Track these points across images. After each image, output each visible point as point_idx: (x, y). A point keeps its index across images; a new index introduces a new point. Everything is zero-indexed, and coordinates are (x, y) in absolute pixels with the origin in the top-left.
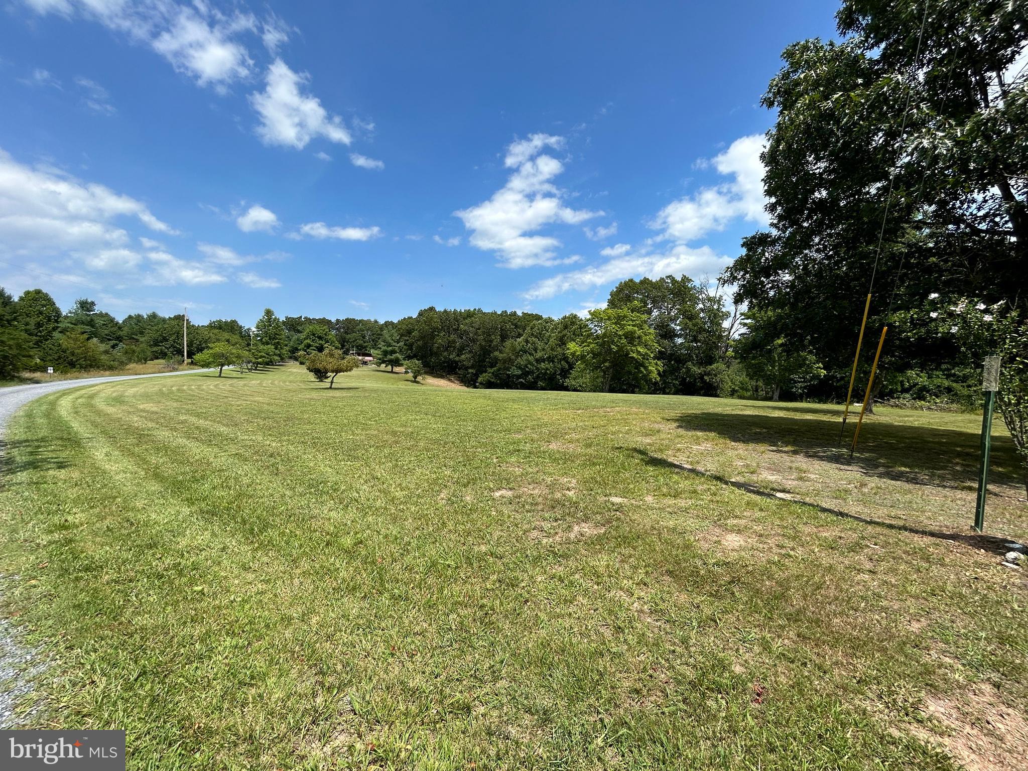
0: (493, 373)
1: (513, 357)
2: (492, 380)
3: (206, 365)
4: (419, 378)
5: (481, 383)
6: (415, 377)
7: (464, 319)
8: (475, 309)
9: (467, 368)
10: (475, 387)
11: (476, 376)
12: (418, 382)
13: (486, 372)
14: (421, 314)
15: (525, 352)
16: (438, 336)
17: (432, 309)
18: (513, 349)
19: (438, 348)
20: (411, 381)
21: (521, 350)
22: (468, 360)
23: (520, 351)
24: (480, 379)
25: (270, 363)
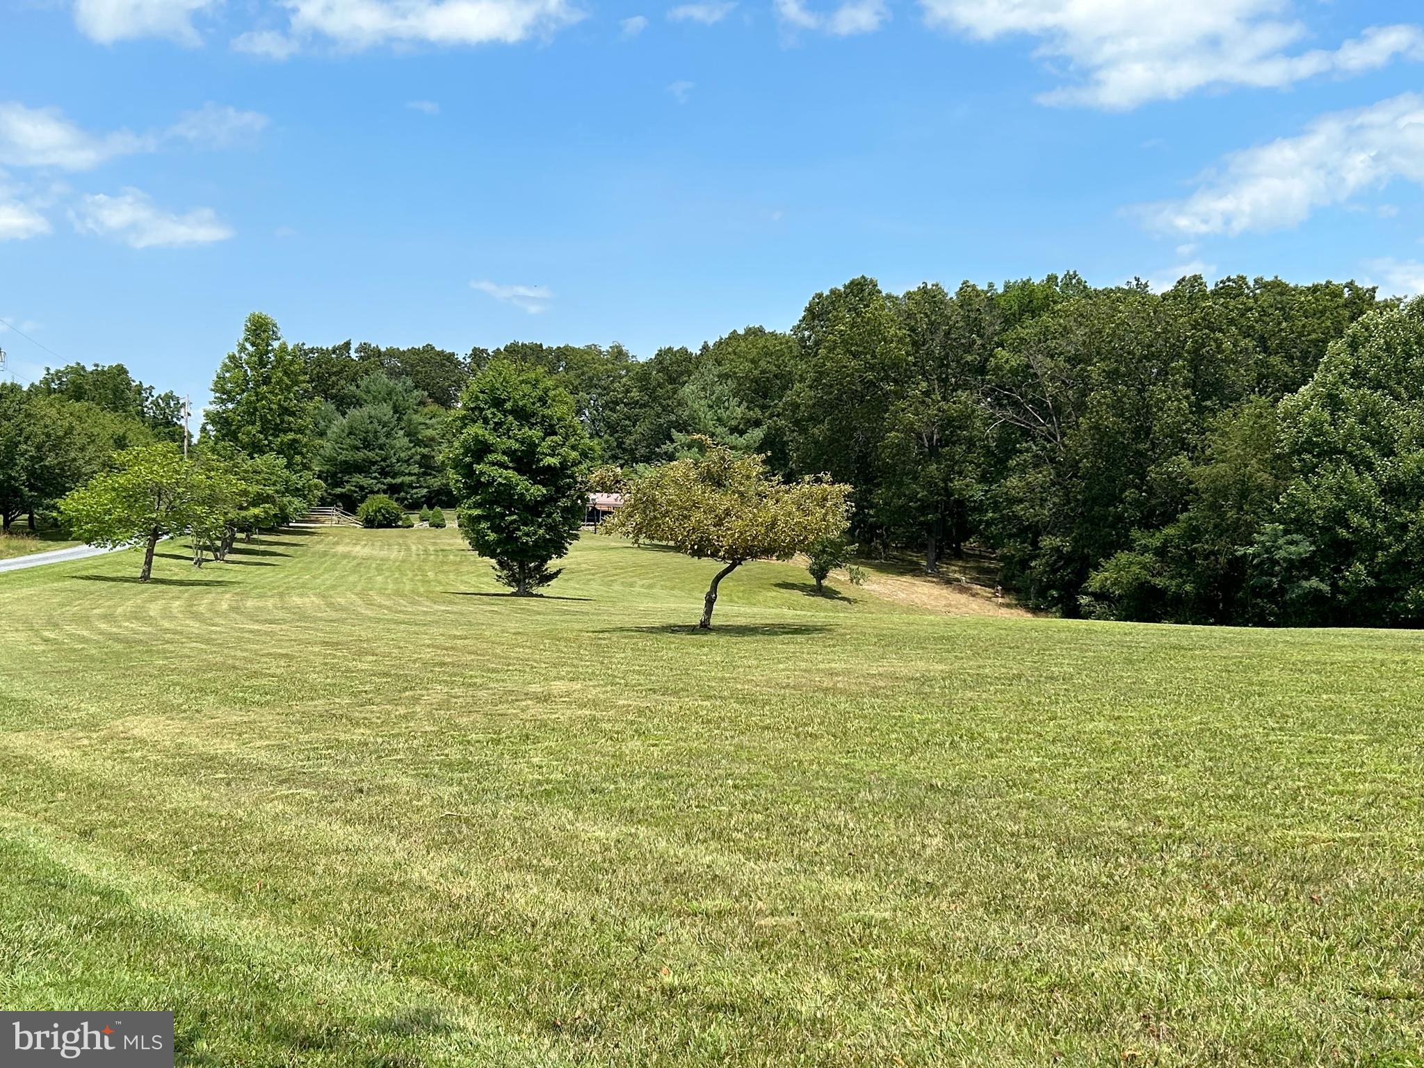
0: (1161, 552)
1: (1265, 478)
2: (1159, 582)
3: (99, 532)
4: (837, 577)
5: (1101, 596)
6: (820, 573)
7: (1010, 321)
8: (1052, 279)
9: (1031, 532)
10: (1073, 612)
11: (1081, 564)
12: (830, 594)
13: (1128, 546)
14: (818, 312)
15: (1330, 452)
16: (900, 396)
17: (861, 289)
18: (1261, 440)
19: (902, 449)
20: (803, 588)
21: (1308, 446)
22: (1036, 496)
23: (1297, 450)
24: (1096, 580)
25: (279, 523)
